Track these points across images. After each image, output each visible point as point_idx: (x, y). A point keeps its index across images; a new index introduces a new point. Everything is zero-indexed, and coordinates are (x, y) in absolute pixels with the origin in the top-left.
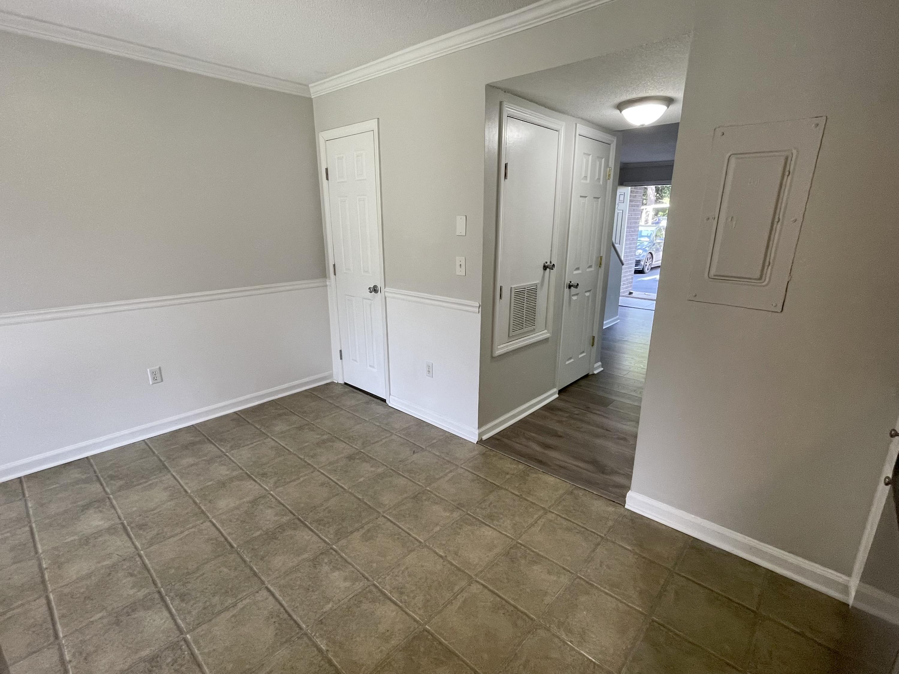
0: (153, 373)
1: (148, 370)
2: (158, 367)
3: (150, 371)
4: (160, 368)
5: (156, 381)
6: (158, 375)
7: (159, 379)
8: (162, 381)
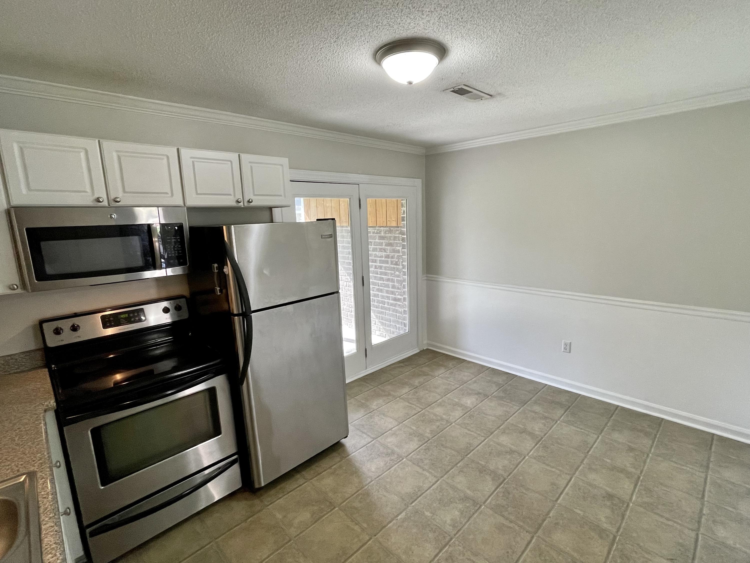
0: (566, 344)
1: (563, 341)
2: (569, 342)
3: (564, 342)
4: (570, 343)
5: (565, 351)
6: (568, 347)
7: (568, 350)
8: (570, 352)
